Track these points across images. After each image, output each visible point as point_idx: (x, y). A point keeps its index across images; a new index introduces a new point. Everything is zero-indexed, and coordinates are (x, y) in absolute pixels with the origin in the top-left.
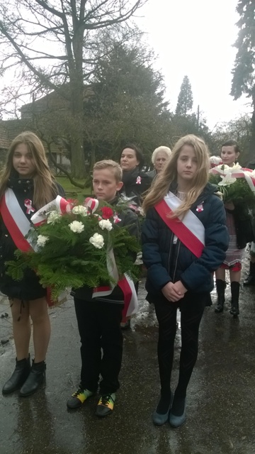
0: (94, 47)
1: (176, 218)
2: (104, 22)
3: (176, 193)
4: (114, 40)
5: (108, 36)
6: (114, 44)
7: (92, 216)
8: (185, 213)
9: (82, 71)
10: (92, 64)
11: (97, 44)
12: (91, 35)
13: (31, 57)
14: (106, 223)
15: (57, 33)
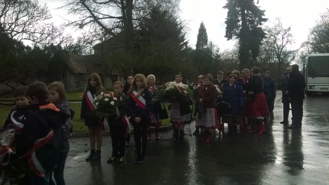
1: (136, 97)
3: (137, 91)
7: (111, 96)
8: (139, 96)
9: (132, 26)
13: (100, 17)
14: (115, 99)
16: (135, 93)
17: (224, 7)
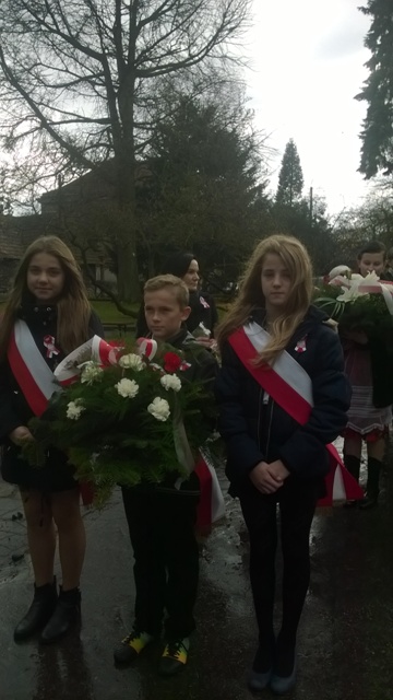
0: (150, 105)
2: (165, 66)
3: (264, 324)
4: (181, 94)
5: (172, 87)
6: (181, 99)
8: (276, 355)
9: (133, 141)
10: (148, 129)
11: (155, 99)
12: (146, 86)
13: (54, 120)
14: (172, 381)
15: (94, 84)
16: (259, 338)
17: (359, 97)
